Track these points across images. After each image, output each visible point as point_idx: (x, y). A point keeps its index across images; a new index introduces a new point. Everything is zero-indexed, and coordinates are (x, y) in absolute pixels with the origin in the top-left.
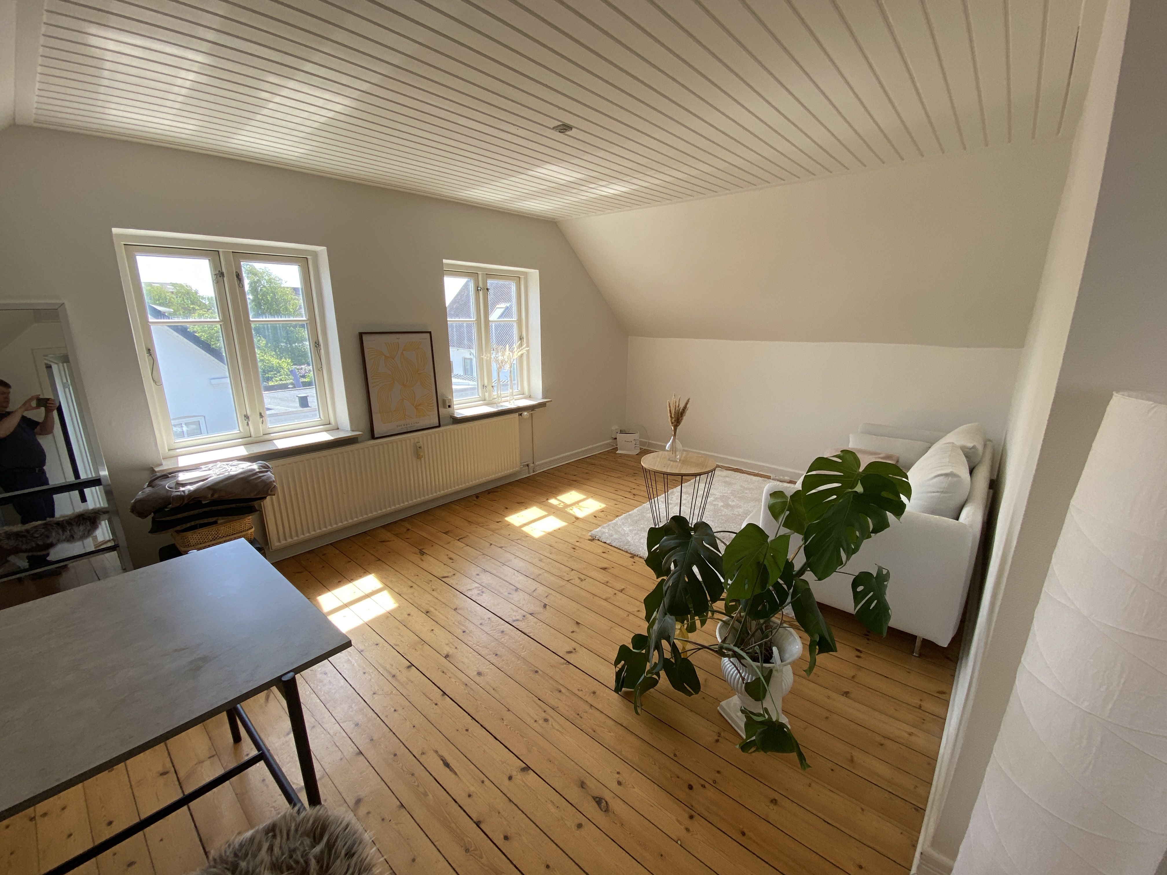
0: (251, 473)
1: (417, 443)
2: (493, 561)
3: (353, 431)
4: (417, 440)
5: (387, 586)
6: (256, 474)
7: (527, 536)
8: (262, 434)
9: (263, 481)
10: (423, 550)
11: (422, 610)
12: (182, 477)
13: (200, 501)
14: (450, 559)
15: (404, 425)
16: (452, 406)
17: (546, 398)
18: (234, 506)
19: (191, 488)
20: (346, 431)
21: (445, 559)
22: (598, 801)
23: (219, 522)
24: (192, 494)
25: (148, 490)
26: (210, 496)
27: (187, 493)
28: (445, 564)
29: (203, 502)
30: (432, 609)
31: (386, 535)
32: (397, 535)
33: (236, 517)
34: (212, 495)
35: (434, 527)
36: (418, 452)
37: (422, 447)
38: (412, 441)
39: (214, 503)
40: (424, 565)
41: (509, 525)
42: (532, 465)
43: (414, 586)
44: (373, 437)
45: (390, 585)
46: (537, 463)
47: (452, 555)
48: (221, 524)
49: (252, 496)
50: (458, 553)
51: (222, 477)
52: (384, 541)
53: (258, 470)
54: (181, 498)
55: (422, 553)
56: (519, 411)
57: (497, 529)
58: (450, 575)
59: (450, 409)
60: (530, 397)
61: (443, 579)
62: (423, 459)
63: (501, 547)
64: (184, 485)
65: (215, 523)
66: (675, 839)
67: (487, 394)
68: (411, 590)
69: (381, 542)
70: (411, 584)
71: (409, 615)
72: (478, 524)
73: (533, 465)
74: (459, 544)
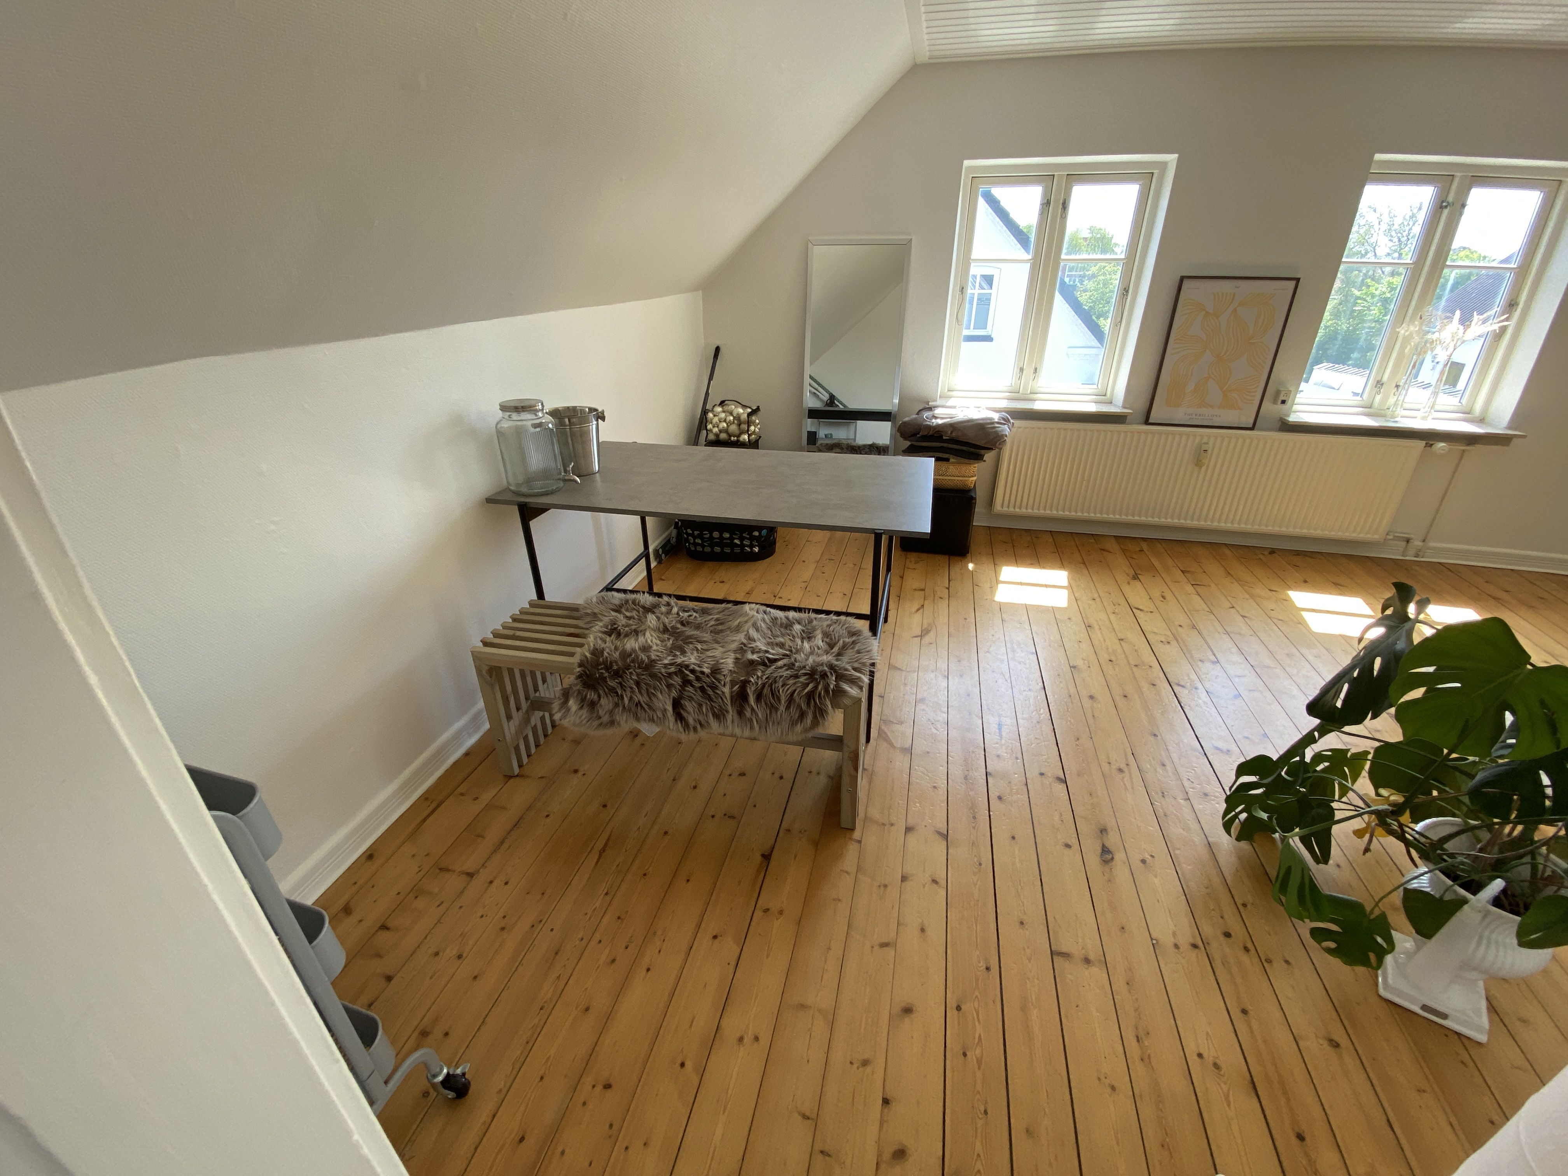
0: (989, 421)
1: (1206, 443)
2: (1216, 623)
3: (1124, 407)
4: (1205, 440)
5: (1070, 587)
6: (993, 423)
7: (1302, 623)
8: (1029, 392)
9: (996, 433)
10: (1139, 576)
11: (1086, 622)
12: (938, 412)
13: (942, 436)
14: (1163, 597)
15: (1196, 415)
16: (1289, 403)
17: (1516, 429)
18: (964, 448)
19: (940, 422)
20: (1116, 408)
21: (1156, 594)
22: (1105, 850)
23: (952, 460)
24: (938, 425)
25: (914, 416)
26: (949, 432)
27: (934, 424)
28: (1150, 598)
29: (944, 438)
30: (1096, 627)
31: (1112, 545)
32: (1124, 551)
33: (966, 461)
34: (952, 433)
35: (1176, 561)
36: (1200, 457)
37: (1209, 452)
38: (1198, 439)
39: (953, 441)
40: (1126, 589)
41: (1288, 600)
42: (1418, 543)
43: (1098, 600)
44: (1147, 422)
45: (1075, 589)
46: (1432, 544)
47: (1168, 594)
48: (953, 463)
49: (982, 443)
50: (1177, 595)
51: (966, 418)
52: (1104, 550)
53: (996, 420)
54: (929, 427)
55: (1136, 577)
56: (1429, 437)
57: (1260, 597)
58: (1146, 609)
59: (1283, 406)
60: (1481, 421)
61: (1134, 610)
62: (1204, 468)
63: (1243, 616)
64: (936, 418)
65: (947, 460)
66: (1154, 936)
67: (1378, 398)
68: (1091, 602)
69: (1101, 549)
70: (1096, 596)
71: (1069, 619)
72: (1238, 580)
73: (1420, 544)
74: (1190, 589)
